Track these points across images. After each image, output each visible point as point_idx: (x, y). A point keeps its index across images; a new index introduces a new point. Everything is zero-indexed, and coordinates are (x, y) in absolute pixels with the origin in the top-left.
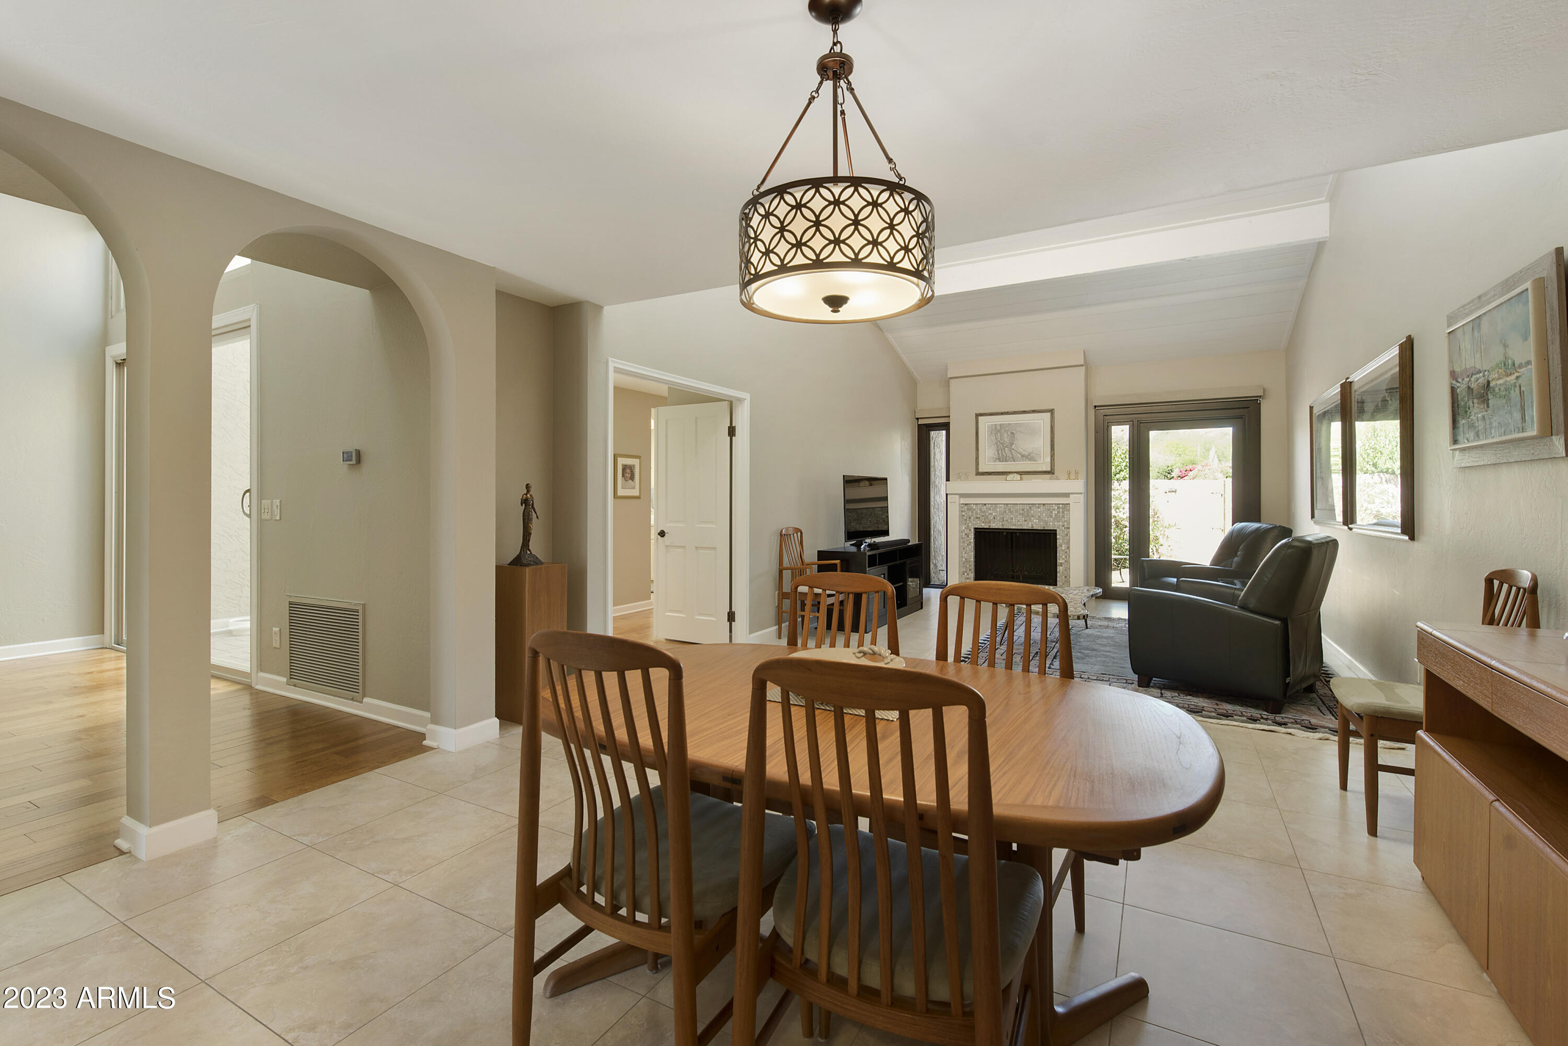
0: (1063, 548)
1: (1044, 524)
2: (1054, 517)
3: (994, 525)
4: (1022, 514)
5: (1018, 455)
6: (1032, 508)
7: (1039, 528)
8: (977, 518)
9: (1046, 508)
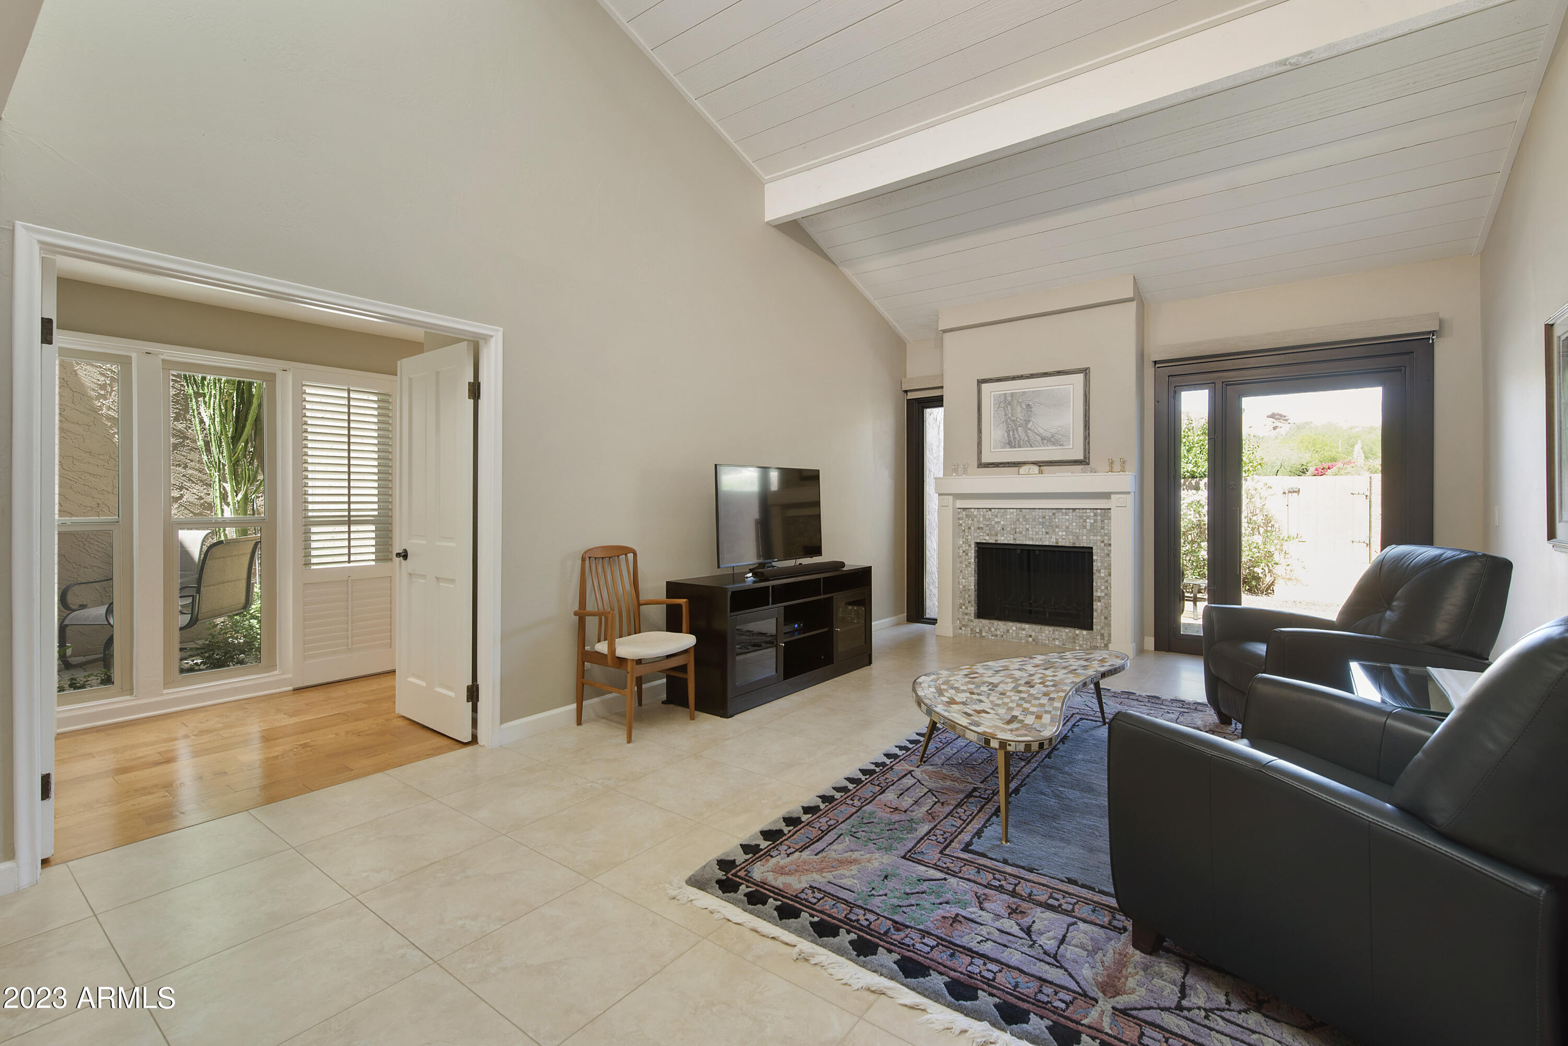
1: (1075, 538)
2: (1088, 528)
3: (1003, 539)
4: (1042, 524)
5: (1037, 437)
6: (1057, 514)
7: (1067, 545)
8: (979, 528)
9: (1078, 514)
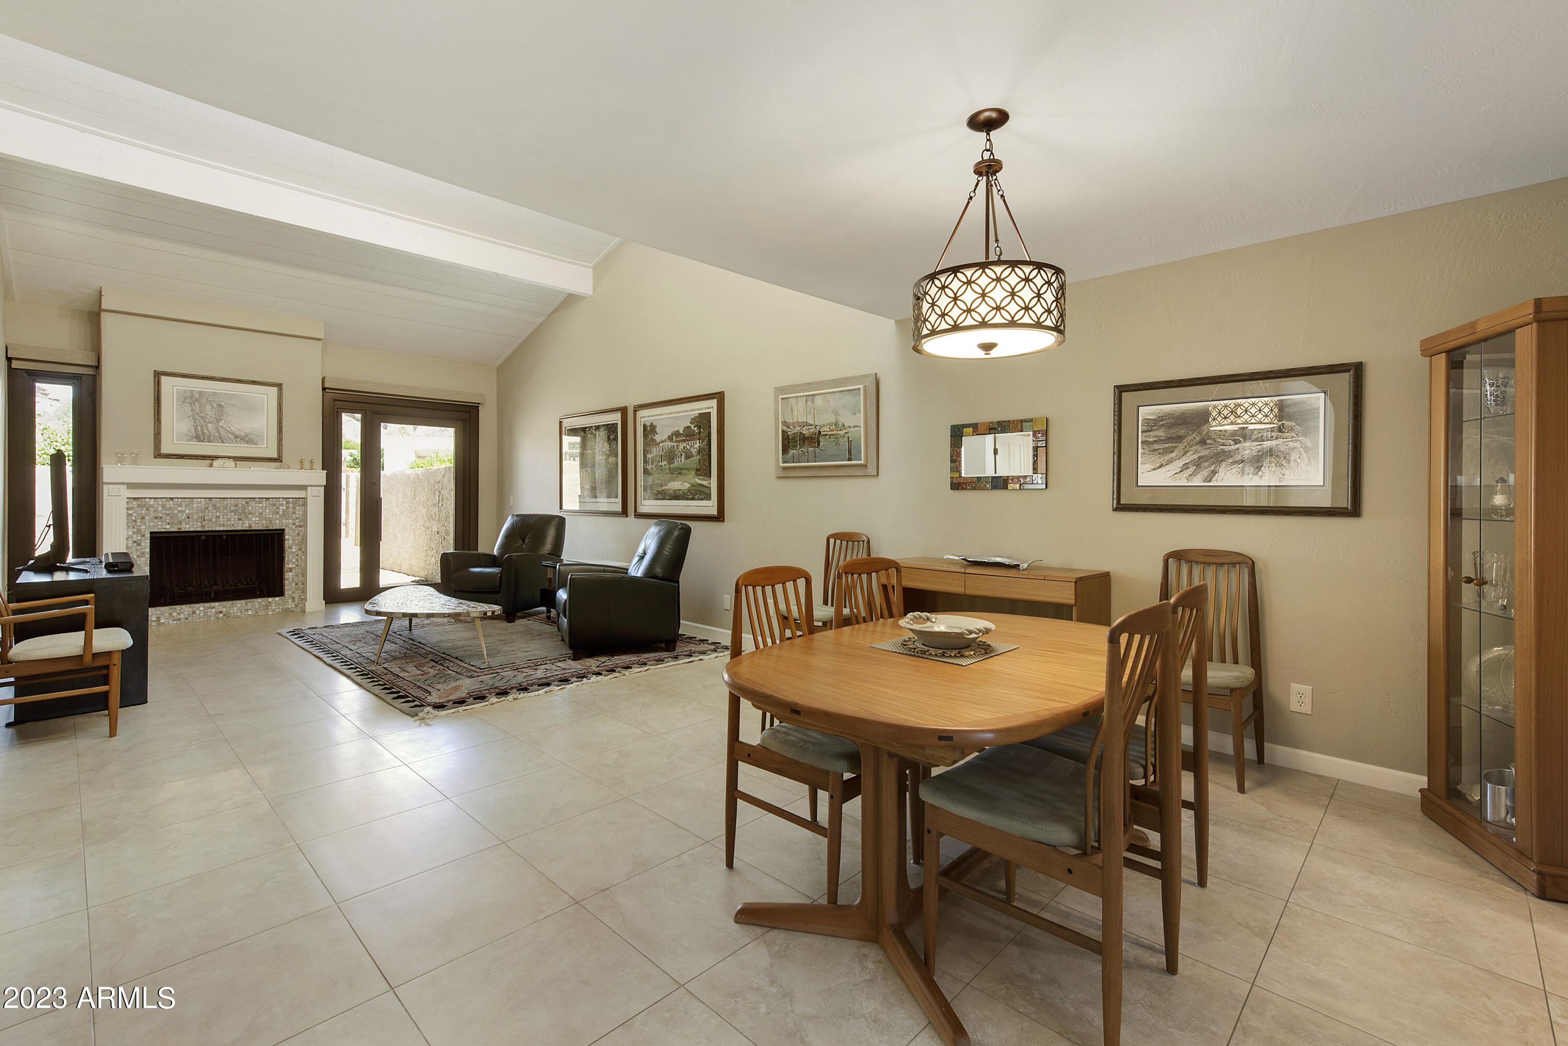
0: (294, 550)
1: (268, 522)
2: (281, 513)
3: (186, 527)
4: (235, 512)
5: (230, 435)
6: (250, 503)
7: (261, 528)
8: (156, 518)
9: (271, 503)
